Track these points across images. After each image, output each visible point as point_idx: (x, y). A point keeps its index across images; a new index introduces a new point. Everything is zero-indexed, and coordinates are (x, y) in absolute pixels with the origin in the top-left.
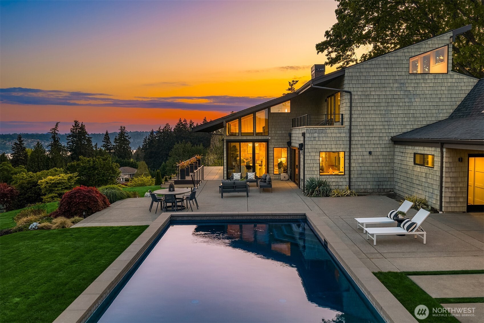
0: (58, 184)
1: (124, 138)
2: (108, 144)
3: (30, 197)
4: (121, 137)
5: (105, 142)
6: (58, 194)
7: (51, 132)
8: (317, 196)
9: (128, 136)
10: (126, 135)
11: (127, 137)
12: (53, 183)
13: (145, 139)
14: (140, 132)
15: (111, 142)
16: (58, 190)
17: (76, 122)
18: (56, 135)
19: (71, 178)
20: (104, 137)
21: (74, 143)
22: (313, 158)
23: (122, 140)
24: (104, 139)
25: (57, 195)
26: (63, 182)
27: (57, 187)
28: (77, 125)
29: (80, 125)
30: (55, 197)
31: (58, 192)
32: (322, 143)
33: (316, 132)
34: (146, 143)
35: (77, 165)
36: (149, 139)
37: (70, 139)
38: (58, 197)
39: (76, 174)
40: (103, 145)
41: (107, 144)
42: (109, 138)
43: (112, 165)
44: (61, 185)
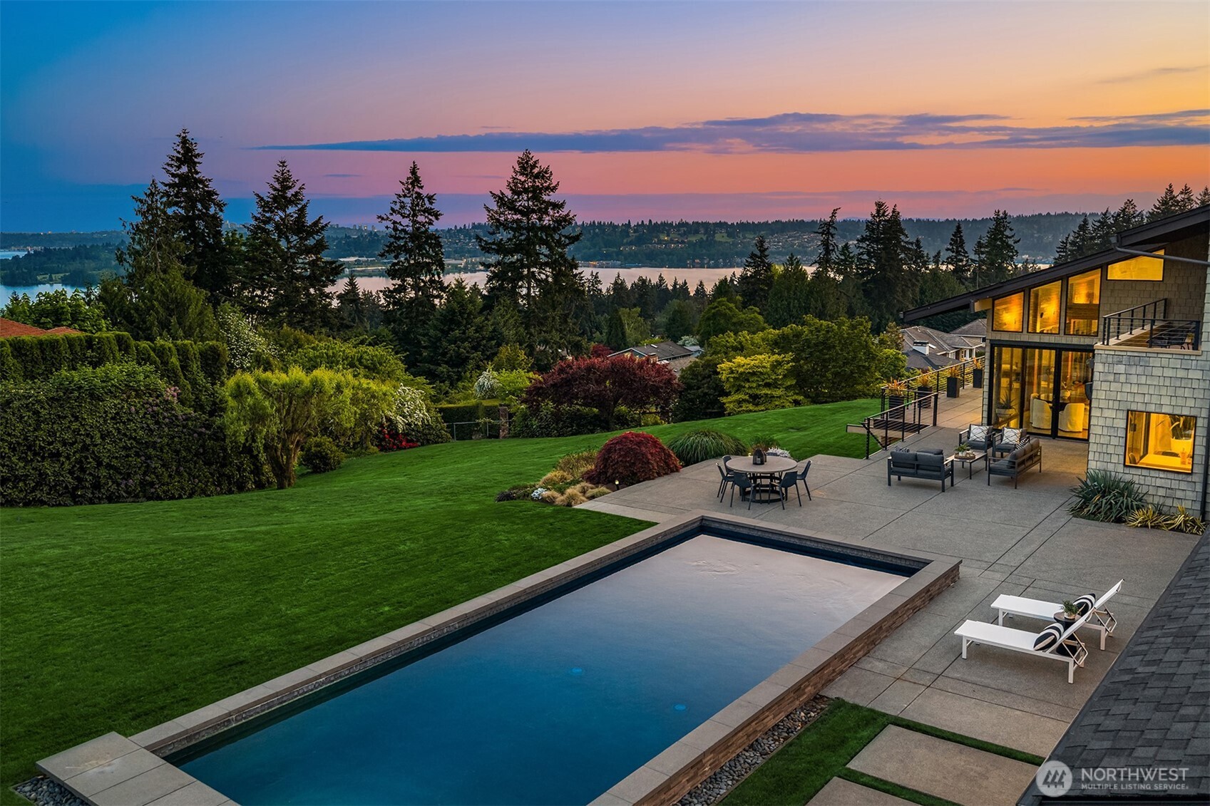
0: (754, 374)
1: (1003, 242)
2: (960, 257)
3: (706, 394)
4: (996, 240)
5: (953, 252)
6: (751, 396)
7: (821, 230)
8: (1092, 516)
9: (1013, 236)
10: (1008, 233)
11: (1010, 238)
12: (742, 373)
13: (1063, 242)
14: (1076, 213)
15: (966, 253)
16: (750, 388)
17: (879, 205)
18: (831, 238)
19: (779, 363)
20: (952, 239)
21: (872, 257)
22: (1109, 422)
23: (995, 246)
24: (951, 244)
25: (747, 397)
26: (761, 373)
27: (749, 382)
28: (882, 211)
29: (889, 212)
30: (744, 401)
31: (750, 392)
32: (1135, 389)
33: (1120, 362)
34: (1065, 252)
35: (794, 336)
36: (1073, 243)
37: (865, 246)
38: (749, 402)
39: (790, 356)
40: (947, 259)
41: (956, 257)
42: (962, 242)
43: (866, 341)
44: (756, 379)
